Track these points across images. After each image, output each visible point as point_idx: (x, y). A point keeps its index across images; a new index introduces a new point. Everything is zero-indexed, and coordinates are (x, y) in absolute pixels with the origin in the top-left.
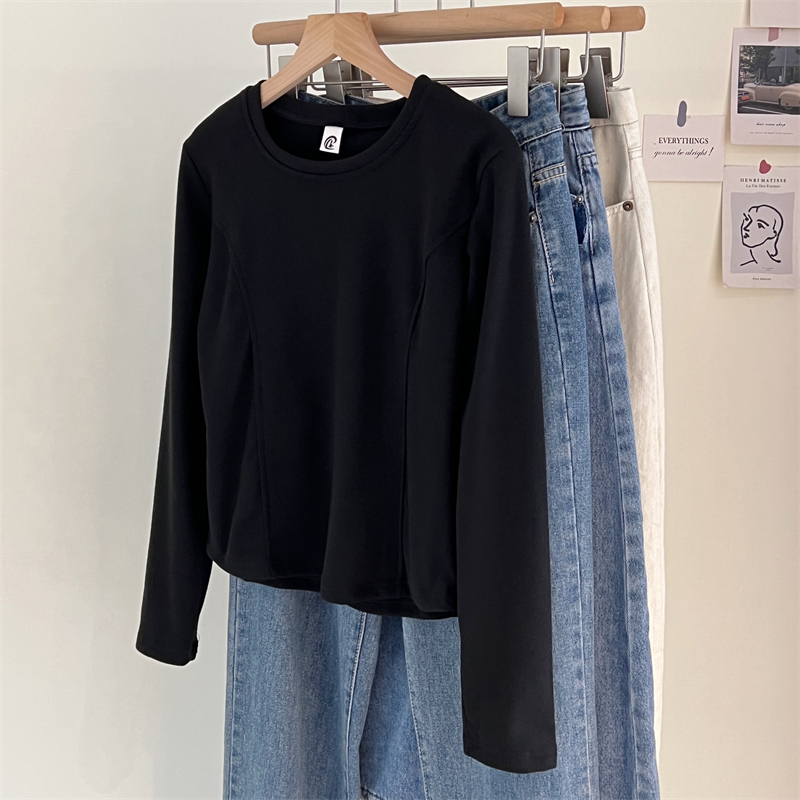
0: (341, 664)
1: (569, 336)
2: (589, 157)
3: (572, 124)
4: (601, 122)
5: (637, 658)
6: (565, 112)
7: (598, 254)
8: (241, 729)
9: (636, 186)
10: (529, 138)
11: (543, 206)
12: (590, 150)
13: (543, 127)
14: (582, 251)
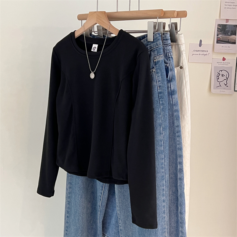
0: (98, 197)
1: (163, 104)
2: (170, 53)
3: (166, 44)
4: (174, 43)
5: (181, 197)
6: (164, 40)
7: (172, 81)
8: (69, 216)
9: (183, 62)
10: (153, 47)
11: (157, 67)
12: (171, 51)
13: (157, 45)
14: (167, 80)
